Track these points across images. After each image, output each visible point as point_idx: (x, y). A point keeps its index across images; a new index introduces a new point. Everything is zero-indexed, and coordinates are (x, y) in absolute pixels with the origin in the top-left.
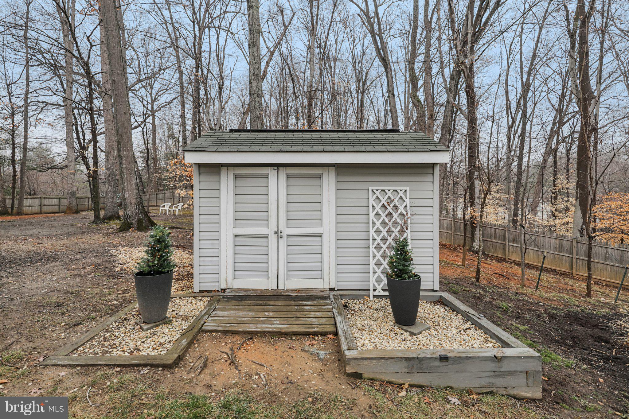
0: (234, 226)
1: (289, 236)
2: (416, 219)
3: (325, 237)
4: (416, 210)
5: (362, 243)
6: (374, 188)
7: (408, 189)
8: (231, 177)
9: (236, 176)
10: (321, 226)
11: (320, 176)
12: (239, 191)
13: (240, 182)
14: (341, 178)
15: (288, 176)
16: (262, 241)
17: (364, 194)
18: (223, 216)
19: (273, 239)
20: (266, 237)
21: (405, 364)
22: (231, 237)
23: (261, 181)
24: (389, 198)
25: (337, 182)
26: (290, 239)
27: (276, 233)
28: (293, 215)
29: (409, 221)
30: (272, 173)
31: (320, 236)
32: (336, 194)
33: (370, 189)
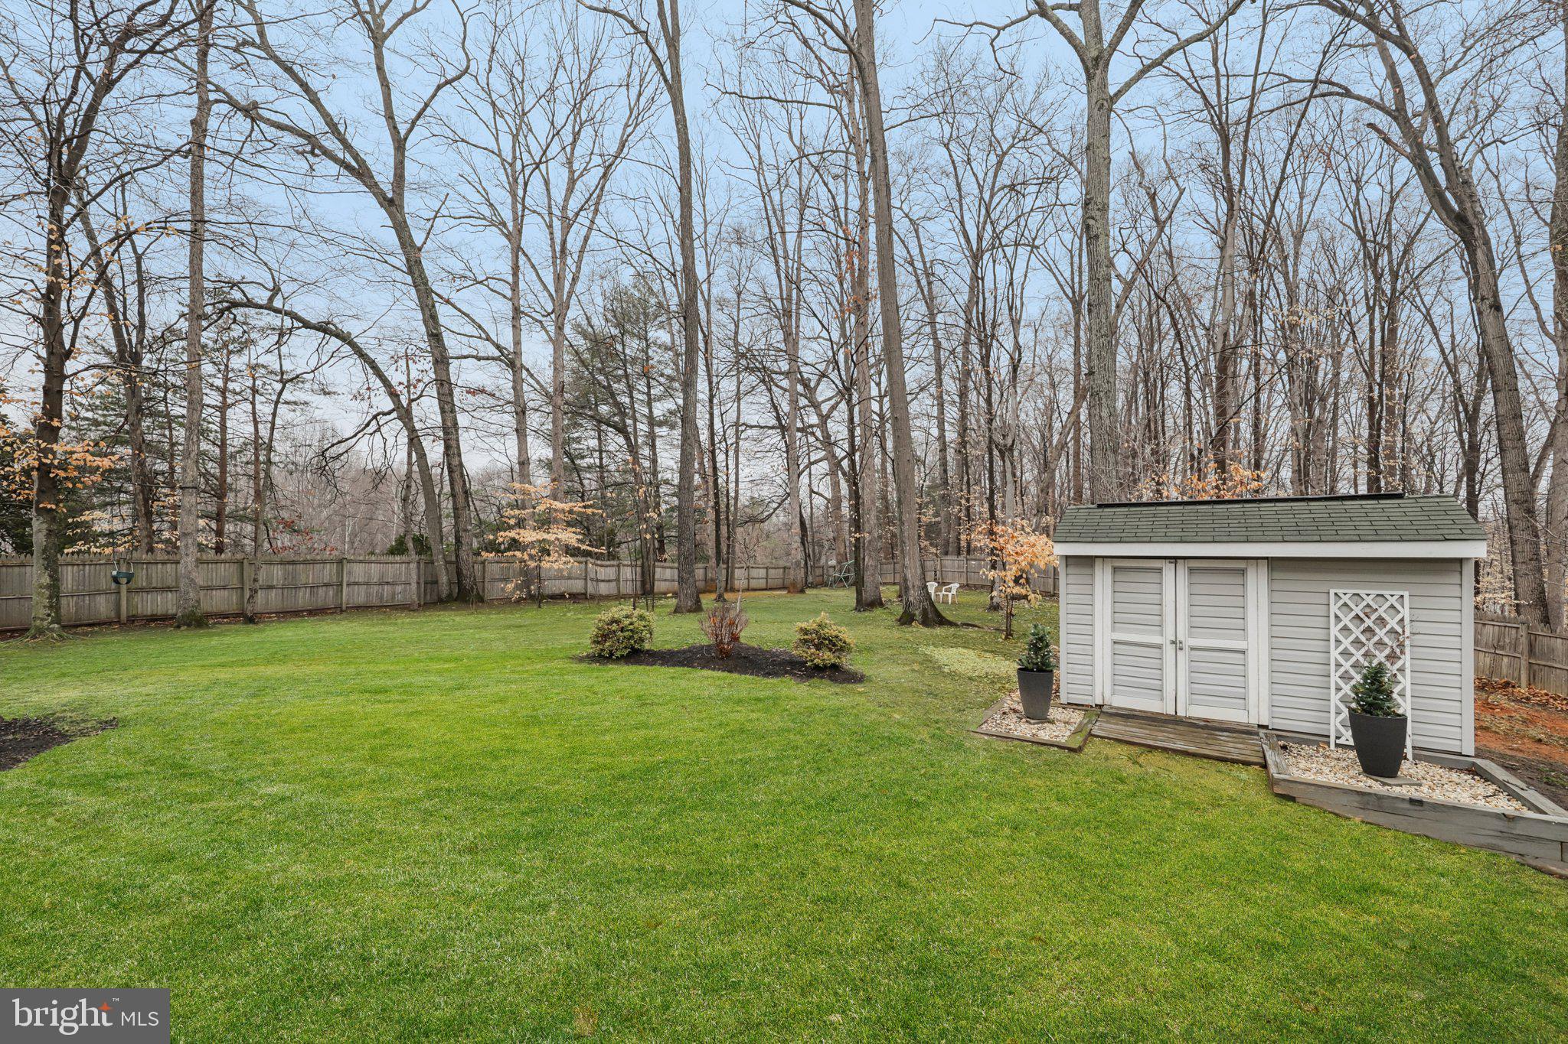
0: (1113, 630)
1: (1192, 649)
2: (1419, 640)
3: (1251, 656)
4: (1420, 627)
5: (1319, 669)
6: (1340, 592)
7: (1406, 594)
8: (1108, 570)
9: (1115, 569)
10: (1245, 638)
11: (1243, 572)
12: (1120, 587)
13: (1120, 577)
14: (1276, 575)
15: (1191, 570)
16: (1154, 652)
17: (1321, 598)
18: (1097, 615)
19: (1169, 651)
20: (1159, 647)
21: (1358, 798)
22: (1108, 645)
23: (1152, 577)
24: (1368, 605)
25: (1271, 580)
26: (1194, 653)
27: (1174, 642)
28: (1197, 621)
29: (1407, 642)
30: (1168, 569)
31: (1243, 652)
32: (1270, 596)
33: (1332, 592)
